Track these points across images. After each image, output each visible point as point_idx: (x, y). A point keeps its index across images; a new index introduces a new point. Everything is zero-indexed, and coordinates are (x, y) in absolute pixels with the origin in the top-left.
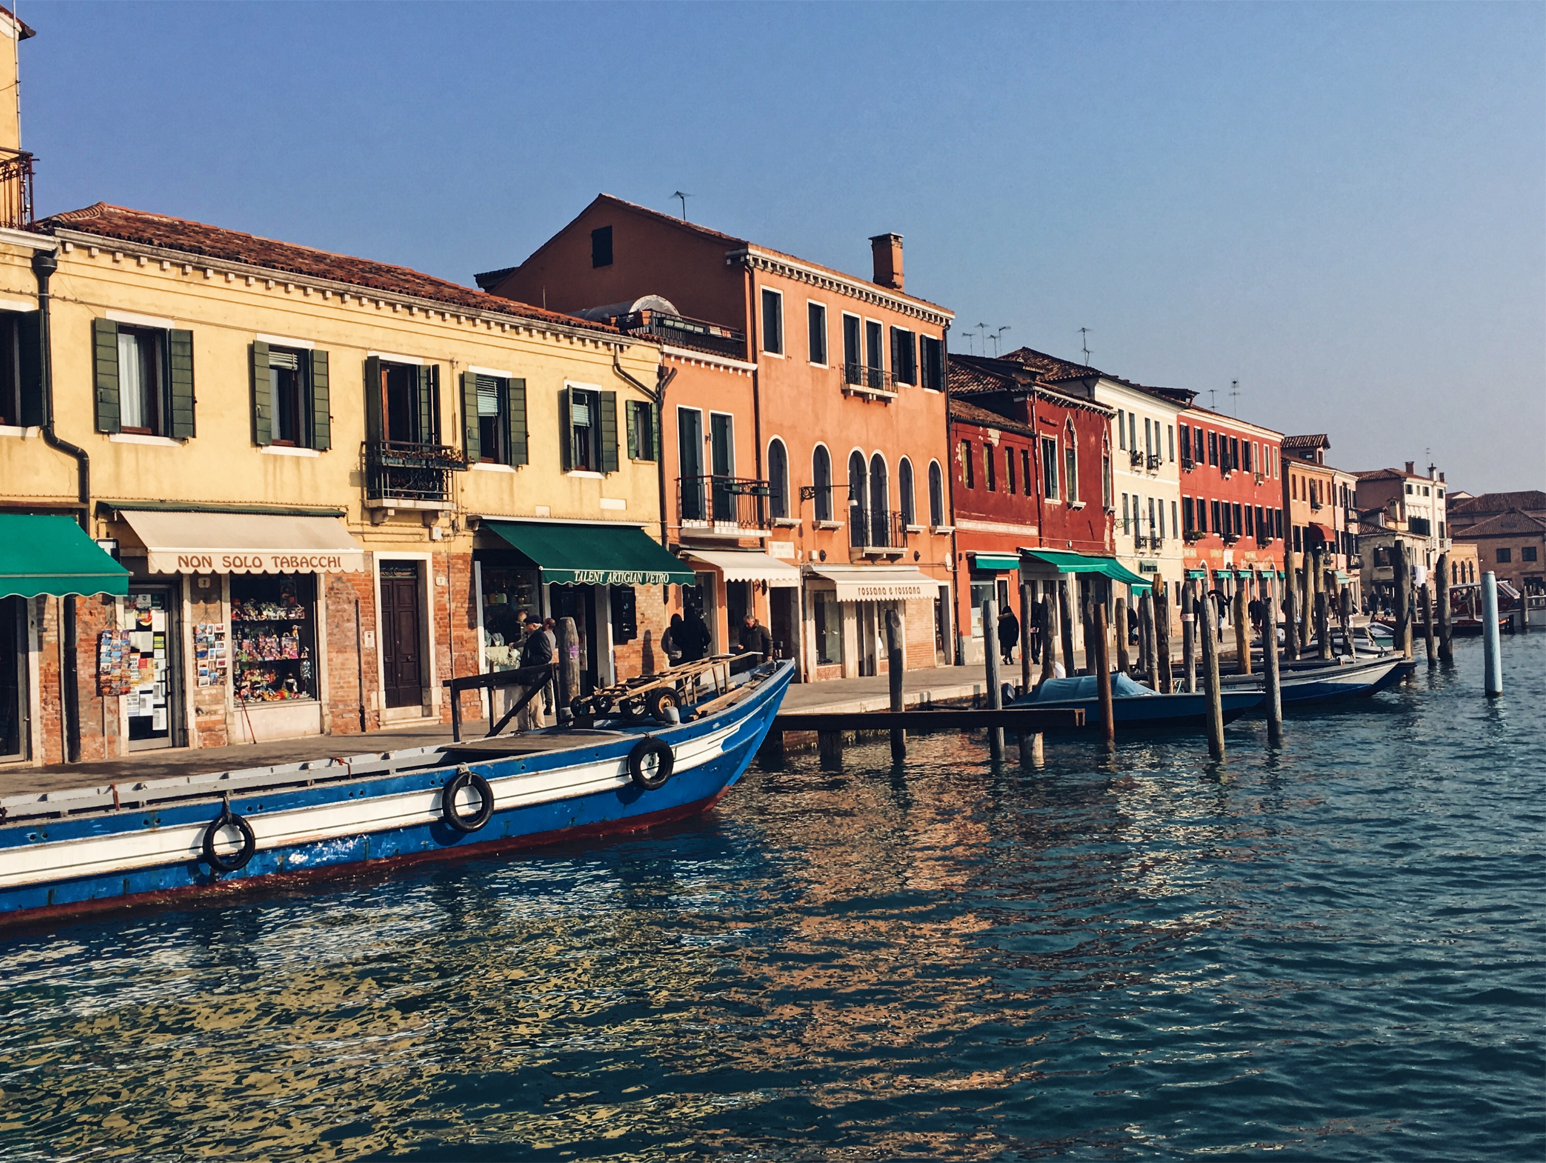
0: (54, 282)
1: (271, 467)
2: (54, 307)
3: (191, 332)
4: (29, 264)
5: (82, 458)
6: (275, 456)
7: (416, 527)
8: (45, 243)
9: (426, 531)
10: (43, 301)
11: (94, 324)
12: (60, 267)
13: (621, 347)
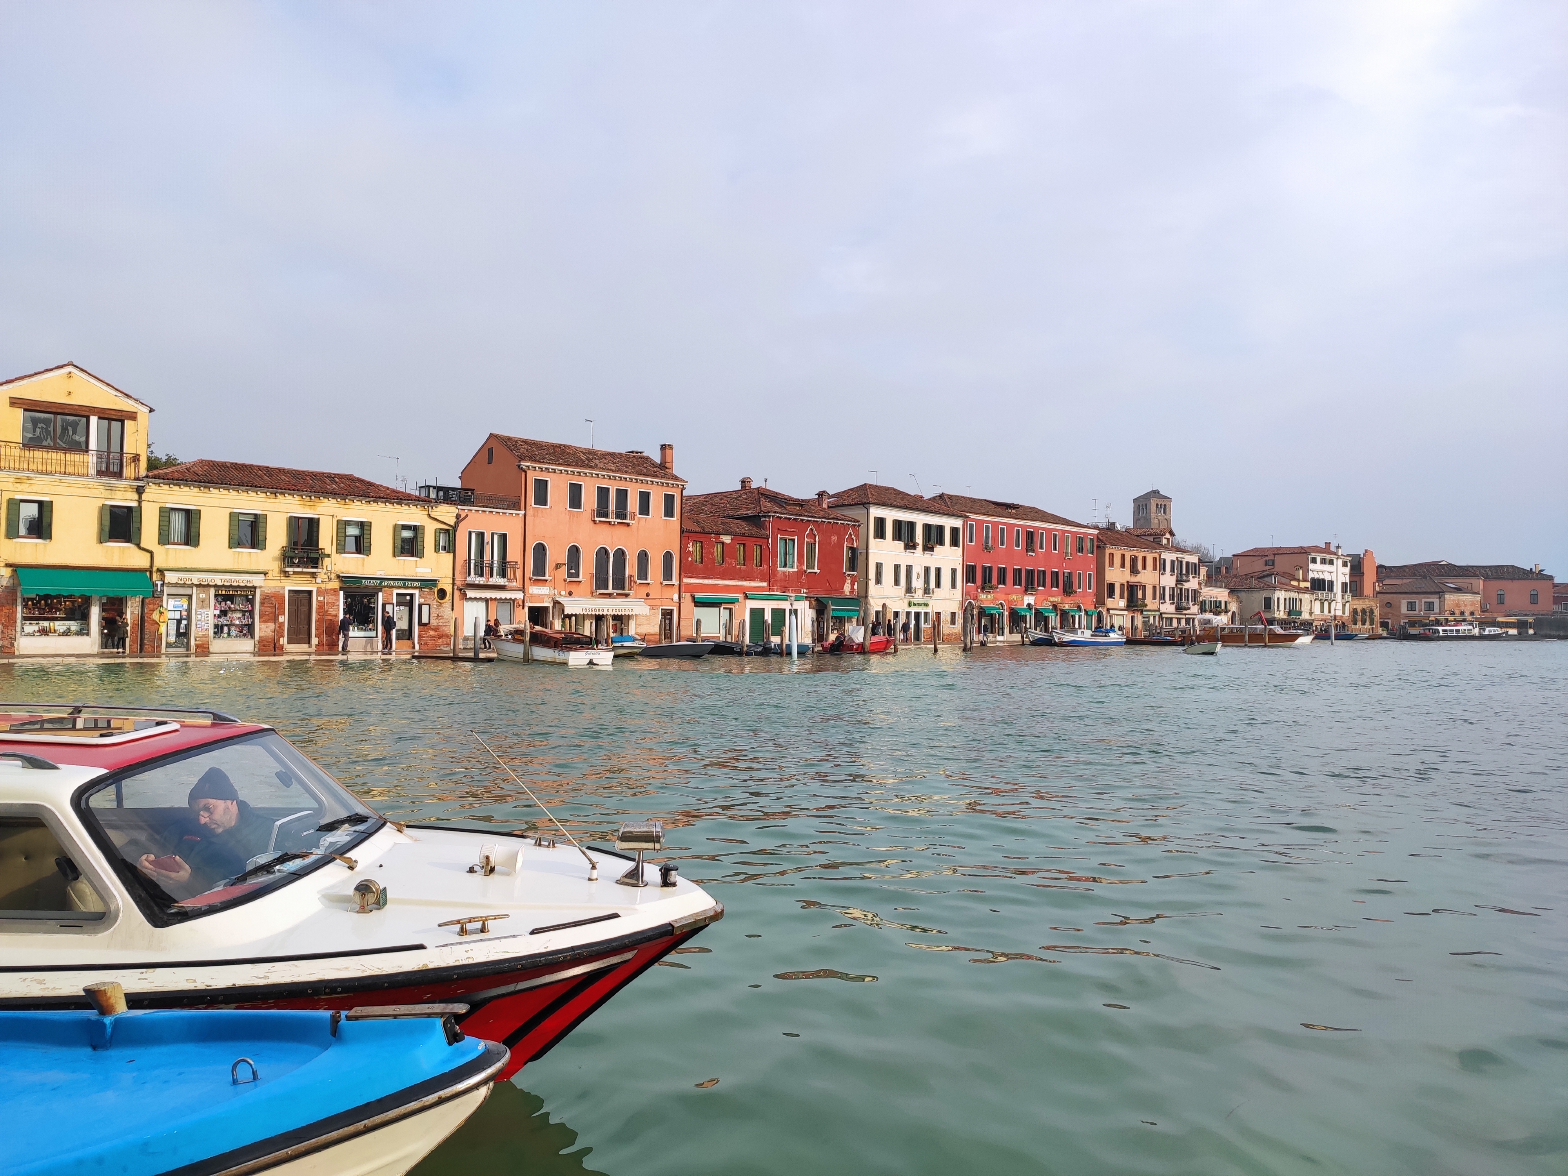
0: (144, 496)
1: (237, 556)
2: (143, 504)
3: (200, 510)
4: (135, 490)
5: (151, 553)
6: (239, 552)
7: (308, 577)
8: (140, 484)
9: (314, 579)
10: (140, 501)
11: (160, 508)
12: (146, 490)
13: (432, 507)
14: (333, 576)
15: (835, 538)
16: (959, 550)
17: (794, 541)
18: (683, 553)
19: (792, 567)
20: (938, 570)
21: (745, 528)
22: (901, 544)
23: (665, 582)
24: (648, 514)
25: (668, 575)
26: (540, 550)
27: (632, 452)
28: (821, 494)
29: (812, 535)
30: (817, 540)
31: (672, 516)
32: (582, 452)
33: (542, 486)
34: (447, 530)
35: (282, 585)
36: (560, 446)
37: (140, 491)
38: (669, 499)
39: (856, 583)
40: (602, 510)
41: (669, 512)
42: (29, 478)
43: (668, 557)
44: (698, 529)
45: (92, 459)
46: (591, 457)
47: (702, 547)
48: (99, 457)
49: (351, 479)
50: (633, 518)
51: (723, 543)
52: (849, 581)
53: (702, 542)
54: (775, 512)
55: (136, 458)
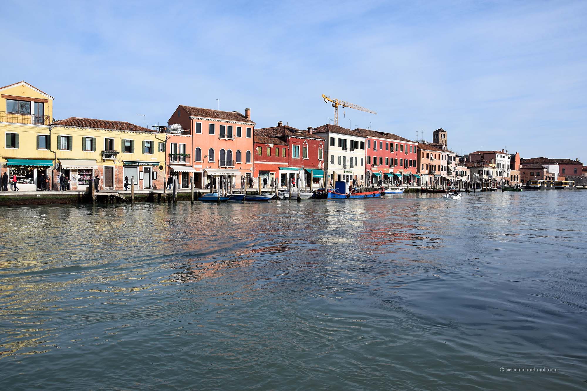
14: (121, 161)
15: (315, 146)
16: (364, 151)
17: (298, 147)
18: (255, 152)
19: (298, 157)
20: (356, 159)
21: (279, 141)
22: (341, 148)
23: (247, 163)
24: (240, 136)
25: (248, 160)
26: (198, 150)
27: (234, 112)
28: (309, 128)
29: (306, 144)
30: (308, 146)
31: (250, 137)
32: (215, 112)
33: (199, 126)
34: (163, 143)
35: (102, 165)
36: (206, 110)
37: (50, 129)
38: (249, 130)
39: (323, 164)
40: (222, 135)
41: (249, 135)
42: (9, 125)
43: (248, 153)
44: (261, 142)
45: (32, 117)
46: (218, 114)
47: (262, 149)
48: (35, 117)
49: (127, 124)
50: (234, 138)
51: (270, 148)
52: (320, 163)
53: (262, 147)
54: (291, 135)
55: (48, 117)
